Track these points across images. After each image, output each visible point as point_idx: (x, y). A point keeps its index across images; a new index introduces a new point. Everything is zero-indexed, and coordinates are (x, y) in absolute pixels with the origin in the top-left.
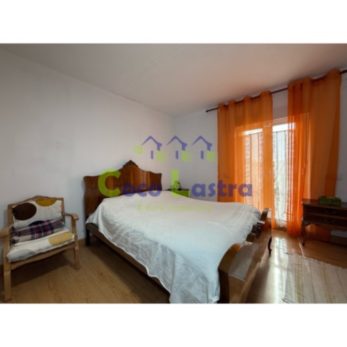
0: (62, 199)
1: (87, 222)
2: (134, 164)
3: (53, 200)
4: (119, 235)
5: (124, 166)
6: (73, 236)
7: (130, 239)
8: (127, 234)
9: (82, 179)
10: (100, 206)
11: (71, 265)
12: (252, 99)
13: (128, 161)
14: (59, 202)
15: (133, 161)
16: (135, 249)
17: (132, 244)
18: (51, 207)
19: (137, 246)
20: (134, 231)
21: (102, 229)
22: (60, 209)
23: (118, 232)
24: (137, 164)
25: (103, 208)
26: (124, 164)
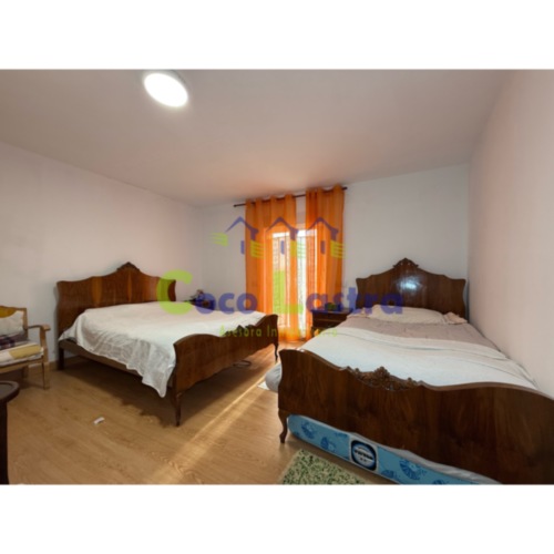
0: (24, 310)
1: (61, 338)
2: (133, 267)
3: (11, 311)
4: (102, 343)
5: (119, 269)
6: (42, 349)
7: (113, 345)
8: (111, 340)
9: (55, 285)
10: (80, 318)
11: (39, 387)
12: (278, 200)
13: (125, 262)
14: (19, 314)
15: (133, 263)
16: (118, 351)
17: (115, 348)
18: (8, 319)
19: (119, 349)
20: (119, 336)
21: (82, 342)
22: (22, 321)
23: (100, 340)
24: (138, 267)
25: (84, 319)
26: (119, 266)
